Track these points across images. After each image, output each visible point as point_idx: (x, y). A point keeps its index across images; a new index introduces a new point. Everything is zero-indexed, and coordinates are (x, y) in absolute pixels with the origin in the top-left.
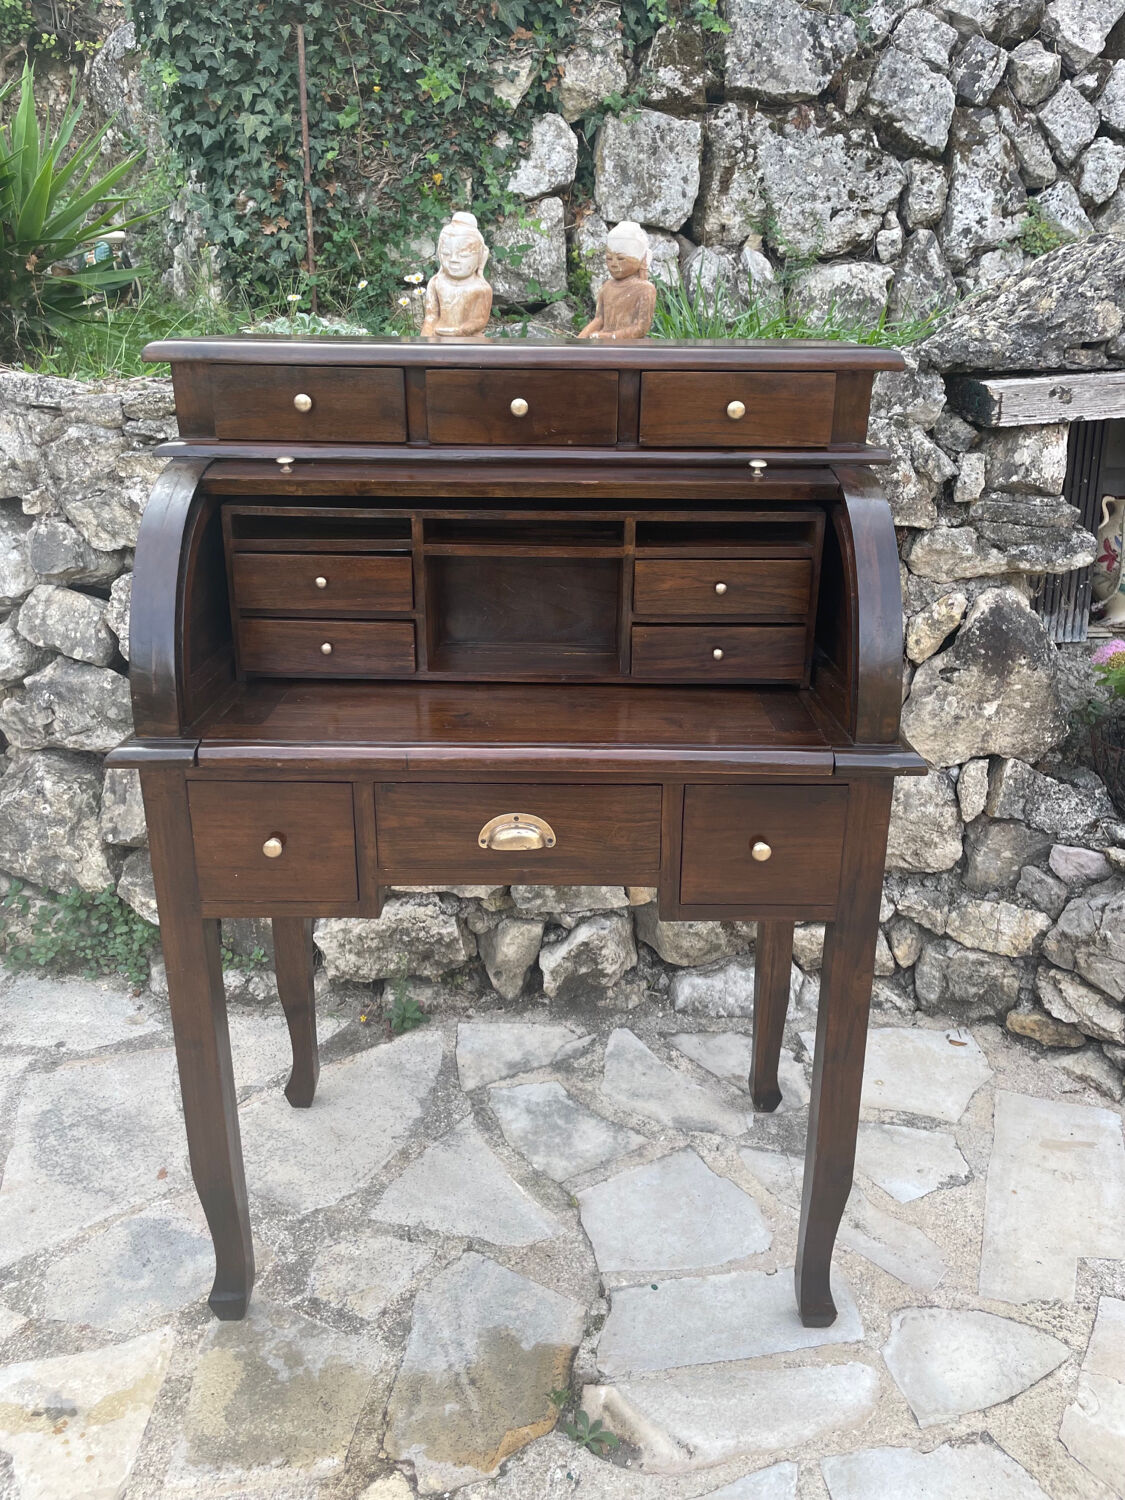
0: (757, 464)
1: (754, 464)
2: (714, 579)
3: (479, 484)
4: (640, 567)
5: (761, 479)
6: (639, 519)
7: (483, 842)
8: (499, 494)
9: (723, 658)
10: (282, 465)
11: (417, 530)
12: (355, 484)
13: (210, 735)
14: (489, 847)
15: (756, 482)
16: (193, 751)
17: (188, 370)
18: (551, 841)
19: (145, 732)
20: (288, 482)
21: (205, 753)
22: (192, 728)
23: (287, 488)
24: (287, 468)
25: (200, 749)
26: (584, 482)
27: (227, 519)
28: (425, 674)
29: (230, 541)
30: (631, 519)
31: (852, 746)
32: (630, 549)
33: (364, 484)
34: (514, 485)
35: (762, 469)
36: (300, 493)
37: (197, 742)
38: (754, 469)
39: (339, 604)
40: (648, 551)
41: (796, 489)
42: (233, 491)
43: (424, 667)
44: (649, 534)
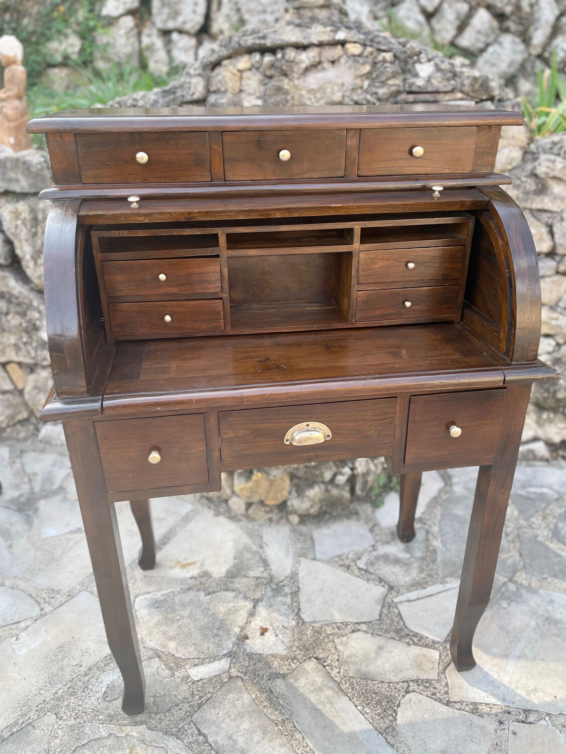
0: (437, 188)
1: (434, 188)
2: (406, 260)
3: (265, 210)
4: (362, 255)
5: (439, 198)
6: (363, 227)
7: (287, 440)
8: (278, 215)
9: (411, 307)
10: (132, 203)
11: (222, 240)
12: (184, 213)
13: (108, 391)
14: (291, 444)
15: (435, 200)
16: (99, 404)
17: (58, 138)
18: (329, 436)
19: (64, 393)
20: (139, 215)
21: (106, 403)
22: (96, 389)
23: (138, 218)
24: (136, 204)
25: (104, 403)
26: (333, 205)
27: (95, 241)
28: (229, 331)
29: (98, 255)
30: (357, 226)
31: (510, 365)
32: (356, 245)
33: (190, 213)
34: (289, 210)
35: (440, 192)
36: (146, 221)
37: (100, 397)
38: (434, 191)
39: (174, 290)
40: (367, 246)
41: (463, 203)
42: (101, 222)
43: (229, 328)
44: (368, 236)
